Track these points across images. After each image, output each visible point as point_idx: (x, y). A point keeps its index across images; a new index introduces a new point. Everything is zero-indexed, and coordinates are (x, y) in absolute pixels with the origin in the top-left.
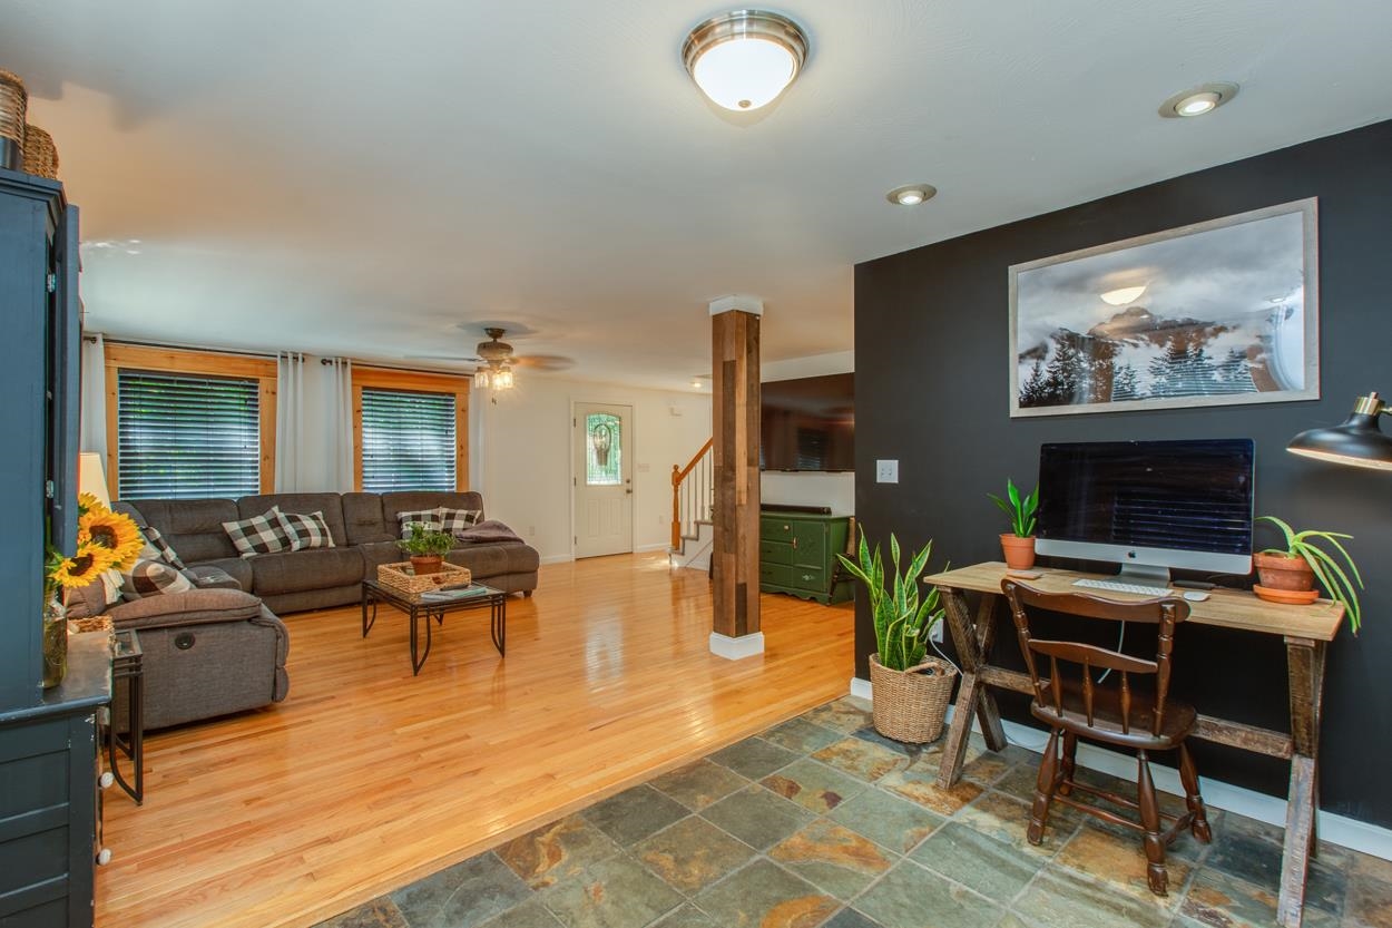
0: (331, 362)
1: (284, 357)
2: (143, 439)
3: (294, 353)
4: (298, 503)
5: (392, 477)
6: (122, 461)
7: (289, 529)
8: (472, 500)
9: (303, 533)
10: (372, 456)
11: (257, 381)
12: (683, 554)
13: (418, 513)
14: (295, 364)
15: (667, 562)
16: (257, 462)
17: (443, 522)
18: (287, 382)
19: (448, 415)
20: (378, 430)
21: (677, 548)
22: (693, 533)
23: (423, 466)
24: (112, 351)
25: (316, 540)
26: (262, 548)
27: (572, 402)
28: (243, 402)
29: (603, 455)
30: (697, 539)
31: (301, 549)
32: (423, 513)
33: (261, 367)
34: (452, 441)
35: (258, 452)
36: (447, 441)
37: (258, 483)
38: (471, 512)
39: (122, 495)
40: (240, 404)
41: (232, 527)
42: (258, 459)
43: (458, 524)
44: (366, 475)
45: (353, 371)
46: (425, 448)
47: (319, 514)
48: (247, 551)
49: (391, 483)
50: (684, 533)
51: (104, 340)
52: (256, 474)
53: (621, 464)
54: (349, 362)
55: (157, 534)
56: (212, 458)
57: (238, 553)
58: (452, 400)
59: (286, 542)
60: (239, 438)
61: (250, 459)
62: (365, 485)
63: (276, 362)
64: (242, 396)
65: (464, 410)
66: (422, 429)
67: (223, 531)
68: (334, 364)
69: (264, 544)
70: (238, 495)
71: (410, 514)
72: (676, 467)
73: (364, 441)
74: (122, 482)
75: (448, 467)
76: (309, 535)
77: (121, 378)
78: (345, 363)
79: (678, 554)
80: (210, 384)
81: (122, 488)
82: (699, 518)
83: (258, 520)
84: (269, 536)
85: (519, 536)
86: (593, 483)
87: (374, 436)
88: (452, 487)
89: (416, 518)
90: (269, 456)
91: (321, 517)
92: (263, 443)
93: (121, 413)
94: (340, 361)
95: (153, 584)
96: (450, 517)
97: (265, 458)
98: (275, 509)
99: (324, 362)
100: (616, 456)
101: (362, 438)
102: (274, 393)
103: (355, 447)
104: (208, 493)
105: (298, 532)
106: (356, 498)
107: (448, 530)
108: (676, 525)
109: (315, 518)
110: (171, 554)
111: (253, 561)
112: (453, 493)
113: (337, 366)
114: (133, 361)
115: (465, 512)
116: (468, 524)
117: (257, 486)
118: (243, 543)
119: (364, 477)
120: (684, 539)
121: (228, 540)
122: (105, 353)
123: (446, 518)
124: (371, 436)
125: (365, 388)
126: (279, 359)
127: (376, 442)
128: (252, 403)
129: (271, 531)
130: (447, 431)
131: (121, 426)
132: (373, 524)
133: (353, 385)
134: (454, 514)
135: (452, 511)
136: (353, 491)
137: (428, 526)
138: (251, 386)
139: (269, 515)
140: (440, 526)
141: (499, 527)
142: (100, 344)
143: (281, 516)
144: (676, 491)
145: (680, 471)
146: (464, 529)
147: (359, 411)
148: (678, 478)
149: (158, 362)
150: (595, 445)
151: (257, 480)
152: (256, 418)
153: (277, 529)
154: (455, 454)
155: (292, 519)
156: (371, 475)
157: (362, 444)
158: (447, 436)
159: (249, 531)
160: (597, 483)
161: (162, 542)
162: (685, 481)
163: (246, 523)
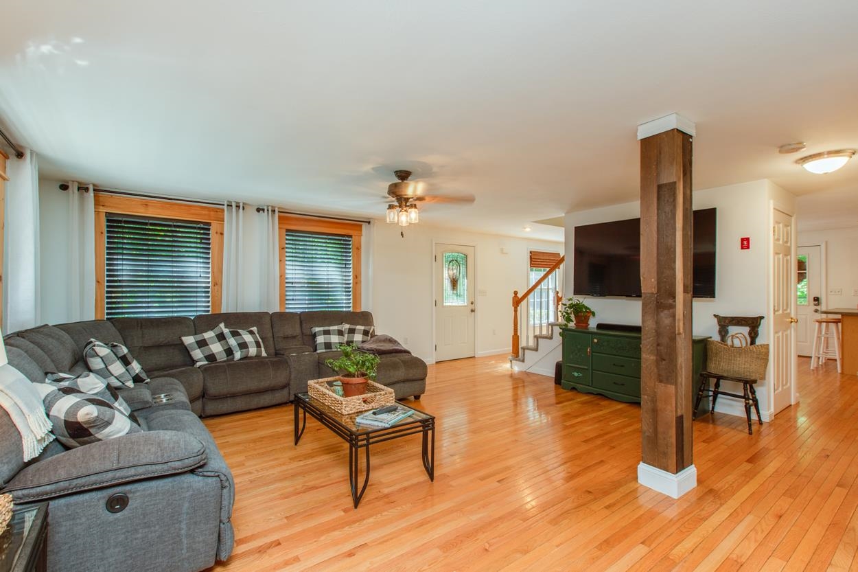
0: (263, 210)
1: (230, 206)
2: (125, 269)
3: (237, 203)
4: (239, 321)
5: (305, 300)
6: (108, 287)
7: (232, 342)
8: (365, 318)
9: (243, 346)
10: (292, 283)
11: (209, 224)
12: (523, 361)
13: (327, 328)
14: (237, 211)
15: (508, 365)
16: (208, 287)
17: (346, 335)
18: (231, 224)
19: (346, 252)
20: (297, 263)
21: (517, 356)
22: (531, 343)
23: (328, 291)
24: (101, 199)
25: (253, 351)
26: (211, 358)
27: (434, 243)
28: (199, 241)
29: (454, 283)
30: (536, 350)
31: (241, 359)
32: (331, 328)
33: (212, 213)
34: (349, 272)
35: (210, 280)
36: (346, 272)
37: (210, 304)
38: (367, 328)
39: (108, 314)
40: (197, 243)
41: (189, 340)
42: (210, 285)
43: (358, 337)
44: (288, 298)
45: (280, 218)
46: (330, 277)
47: (254, 329)
48: (200, 360)
49: (305, 304)
50: (523, 343)
51: (94, 190)
52: (208, 297)
53: (467, 290)
54: (277, 210)
55: (125, 350)
56: (176, 285)
57: (194, 362)
58: (350, 241)
59: (229, 352)
60: (195, 269)
61: (204, 285)
62: (287, 306)
63: (223, 210)
64: (199, 236)
65: (358, 249)
66: (328, 262)
67: (182, 343)
68: (266, 210)
69: (213, 354)
70: (195, 314)
71: (322, 329)
72: (516, 293)
73: (287, 271)
74: (108, 303)
75: (346, 292)
76: (248, 348)
77: (108, 221)
78: (274, 211)
79: (519, 360)
80: (175, 226)
81: (108, 308)
82: (537, 333)
83: (209, 335)
84: (216, 348)
85: (405, 347)
86: (448, 304)
87: (294, 268)
88: (349, 307)
89: (327, 333)
90: (217, 283)
91: (256, 332)
92: (213, 272)
93: (108, 248)
94: (270, 209)
95: (87, 430)
96: (352, 331)
97: (215, 284)
98: (222, 325)
99: (258, 210)
100: (463, 284)
101: (285, 269)
102: (222, 234)
103: (281, 276)
104: (172, 312)
105: (239, 344)
106: (282, 317)
107: (349, 343)
108: (516, 338)
109: (251, 333)
110: (136, 367)
111: (204, 369)
112: (349, 312)
113: (268, 213)
114: (115, 207)
115: (362, 328)
116: (365, 338)
117: (208, 307)
118: (197, 354)
119: (287, 300)
120: (524, 349)
121: (185, 350)
122: (95, 200)
123: (349, 333)
124: (291, 267)
125: (288, 230)
126: (225, 207)
127: (295, 272)
128: (205, 240)
129: (218, 343)
130: (346, 264)
131: (108, 259)
132: (294, 337)
133: (279, 228)
134: (355, 329)
135: (353, 327)
136: (278, 311)
137: (334, 339)
138: (206, 227)
139: (217, 330)
140: (345, 338)
141: (391, 341)
142: (91, 193)
143: (226, 331)
144: (516, 311)
145: (520, 295)
146: (363, 342)
147: (283, 248)
148: (517, 302)
149: (137, 210)
150: (449, 275)
151: (208, 302)
152: (209, 253)
153: (223, 342)
154: (351, 281)
155: (235, 334)
156: (291, 298)
157: (285, 273)
158: (346, 268)
159: (202, 344)
160: (450, 304)
161: (129, 357)
162: (524, 303)
163: (199, 337)
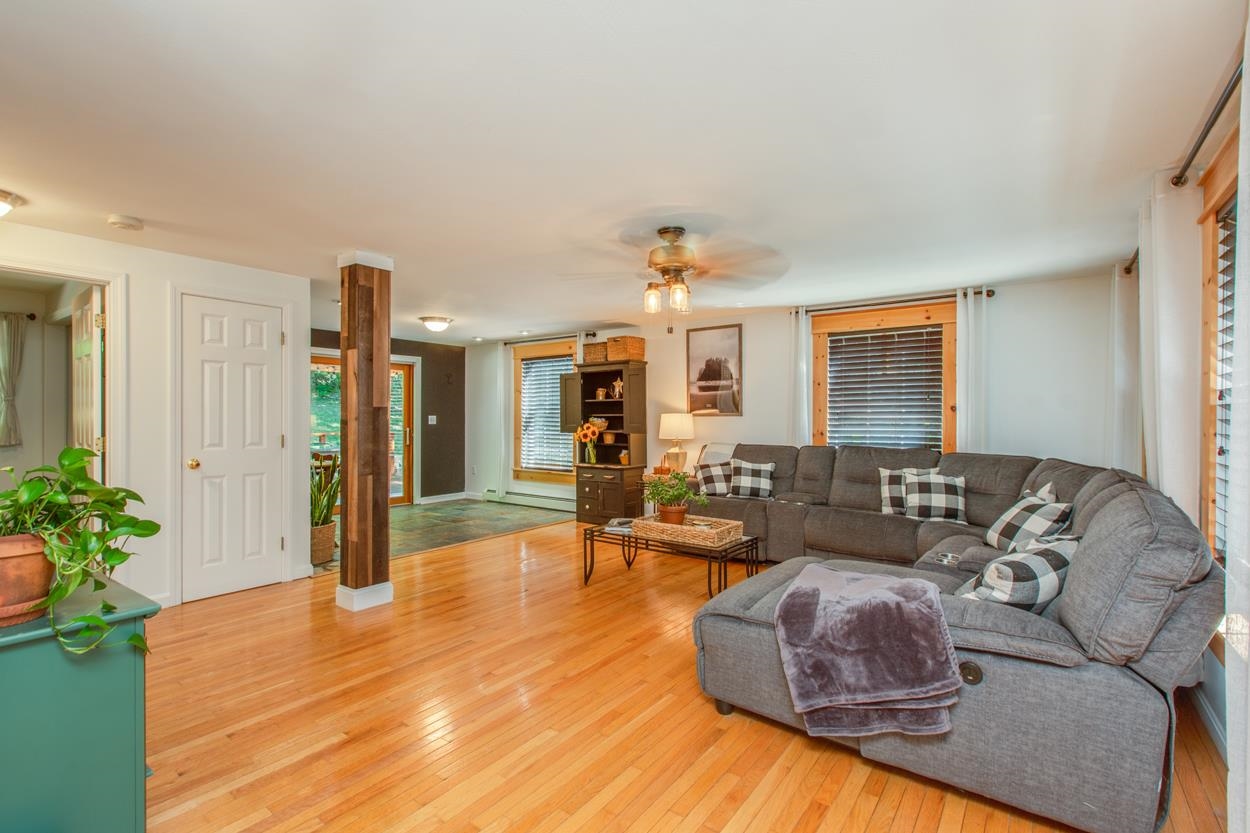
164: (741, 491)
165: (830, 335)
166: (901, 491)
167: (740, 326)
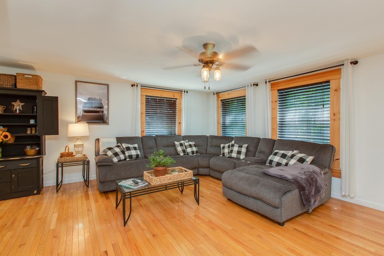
58: (328, 85)
65: (336, 90)
154: (329, 119)
164: (133, 157)
165: (146, 96)
166: (184, 148)
167: (108, 85)
